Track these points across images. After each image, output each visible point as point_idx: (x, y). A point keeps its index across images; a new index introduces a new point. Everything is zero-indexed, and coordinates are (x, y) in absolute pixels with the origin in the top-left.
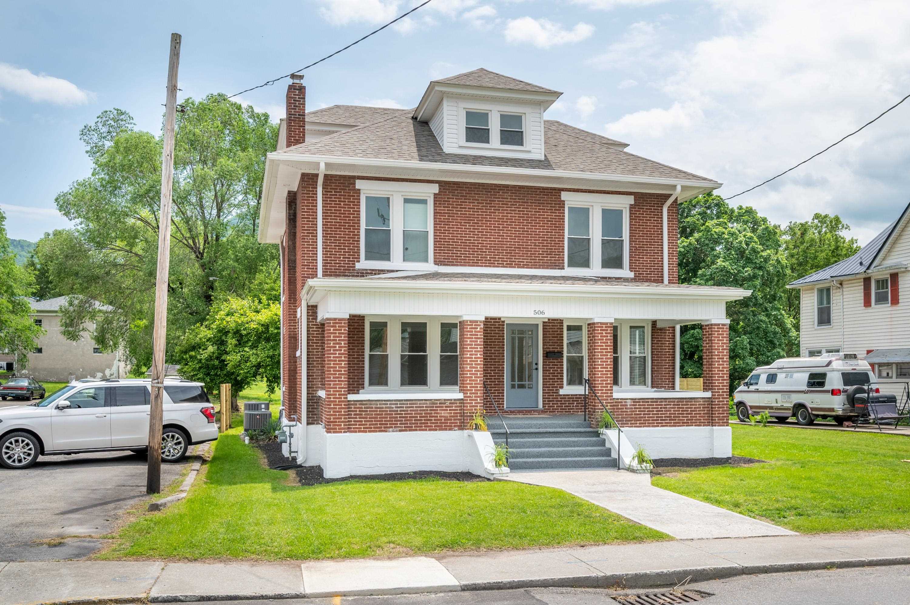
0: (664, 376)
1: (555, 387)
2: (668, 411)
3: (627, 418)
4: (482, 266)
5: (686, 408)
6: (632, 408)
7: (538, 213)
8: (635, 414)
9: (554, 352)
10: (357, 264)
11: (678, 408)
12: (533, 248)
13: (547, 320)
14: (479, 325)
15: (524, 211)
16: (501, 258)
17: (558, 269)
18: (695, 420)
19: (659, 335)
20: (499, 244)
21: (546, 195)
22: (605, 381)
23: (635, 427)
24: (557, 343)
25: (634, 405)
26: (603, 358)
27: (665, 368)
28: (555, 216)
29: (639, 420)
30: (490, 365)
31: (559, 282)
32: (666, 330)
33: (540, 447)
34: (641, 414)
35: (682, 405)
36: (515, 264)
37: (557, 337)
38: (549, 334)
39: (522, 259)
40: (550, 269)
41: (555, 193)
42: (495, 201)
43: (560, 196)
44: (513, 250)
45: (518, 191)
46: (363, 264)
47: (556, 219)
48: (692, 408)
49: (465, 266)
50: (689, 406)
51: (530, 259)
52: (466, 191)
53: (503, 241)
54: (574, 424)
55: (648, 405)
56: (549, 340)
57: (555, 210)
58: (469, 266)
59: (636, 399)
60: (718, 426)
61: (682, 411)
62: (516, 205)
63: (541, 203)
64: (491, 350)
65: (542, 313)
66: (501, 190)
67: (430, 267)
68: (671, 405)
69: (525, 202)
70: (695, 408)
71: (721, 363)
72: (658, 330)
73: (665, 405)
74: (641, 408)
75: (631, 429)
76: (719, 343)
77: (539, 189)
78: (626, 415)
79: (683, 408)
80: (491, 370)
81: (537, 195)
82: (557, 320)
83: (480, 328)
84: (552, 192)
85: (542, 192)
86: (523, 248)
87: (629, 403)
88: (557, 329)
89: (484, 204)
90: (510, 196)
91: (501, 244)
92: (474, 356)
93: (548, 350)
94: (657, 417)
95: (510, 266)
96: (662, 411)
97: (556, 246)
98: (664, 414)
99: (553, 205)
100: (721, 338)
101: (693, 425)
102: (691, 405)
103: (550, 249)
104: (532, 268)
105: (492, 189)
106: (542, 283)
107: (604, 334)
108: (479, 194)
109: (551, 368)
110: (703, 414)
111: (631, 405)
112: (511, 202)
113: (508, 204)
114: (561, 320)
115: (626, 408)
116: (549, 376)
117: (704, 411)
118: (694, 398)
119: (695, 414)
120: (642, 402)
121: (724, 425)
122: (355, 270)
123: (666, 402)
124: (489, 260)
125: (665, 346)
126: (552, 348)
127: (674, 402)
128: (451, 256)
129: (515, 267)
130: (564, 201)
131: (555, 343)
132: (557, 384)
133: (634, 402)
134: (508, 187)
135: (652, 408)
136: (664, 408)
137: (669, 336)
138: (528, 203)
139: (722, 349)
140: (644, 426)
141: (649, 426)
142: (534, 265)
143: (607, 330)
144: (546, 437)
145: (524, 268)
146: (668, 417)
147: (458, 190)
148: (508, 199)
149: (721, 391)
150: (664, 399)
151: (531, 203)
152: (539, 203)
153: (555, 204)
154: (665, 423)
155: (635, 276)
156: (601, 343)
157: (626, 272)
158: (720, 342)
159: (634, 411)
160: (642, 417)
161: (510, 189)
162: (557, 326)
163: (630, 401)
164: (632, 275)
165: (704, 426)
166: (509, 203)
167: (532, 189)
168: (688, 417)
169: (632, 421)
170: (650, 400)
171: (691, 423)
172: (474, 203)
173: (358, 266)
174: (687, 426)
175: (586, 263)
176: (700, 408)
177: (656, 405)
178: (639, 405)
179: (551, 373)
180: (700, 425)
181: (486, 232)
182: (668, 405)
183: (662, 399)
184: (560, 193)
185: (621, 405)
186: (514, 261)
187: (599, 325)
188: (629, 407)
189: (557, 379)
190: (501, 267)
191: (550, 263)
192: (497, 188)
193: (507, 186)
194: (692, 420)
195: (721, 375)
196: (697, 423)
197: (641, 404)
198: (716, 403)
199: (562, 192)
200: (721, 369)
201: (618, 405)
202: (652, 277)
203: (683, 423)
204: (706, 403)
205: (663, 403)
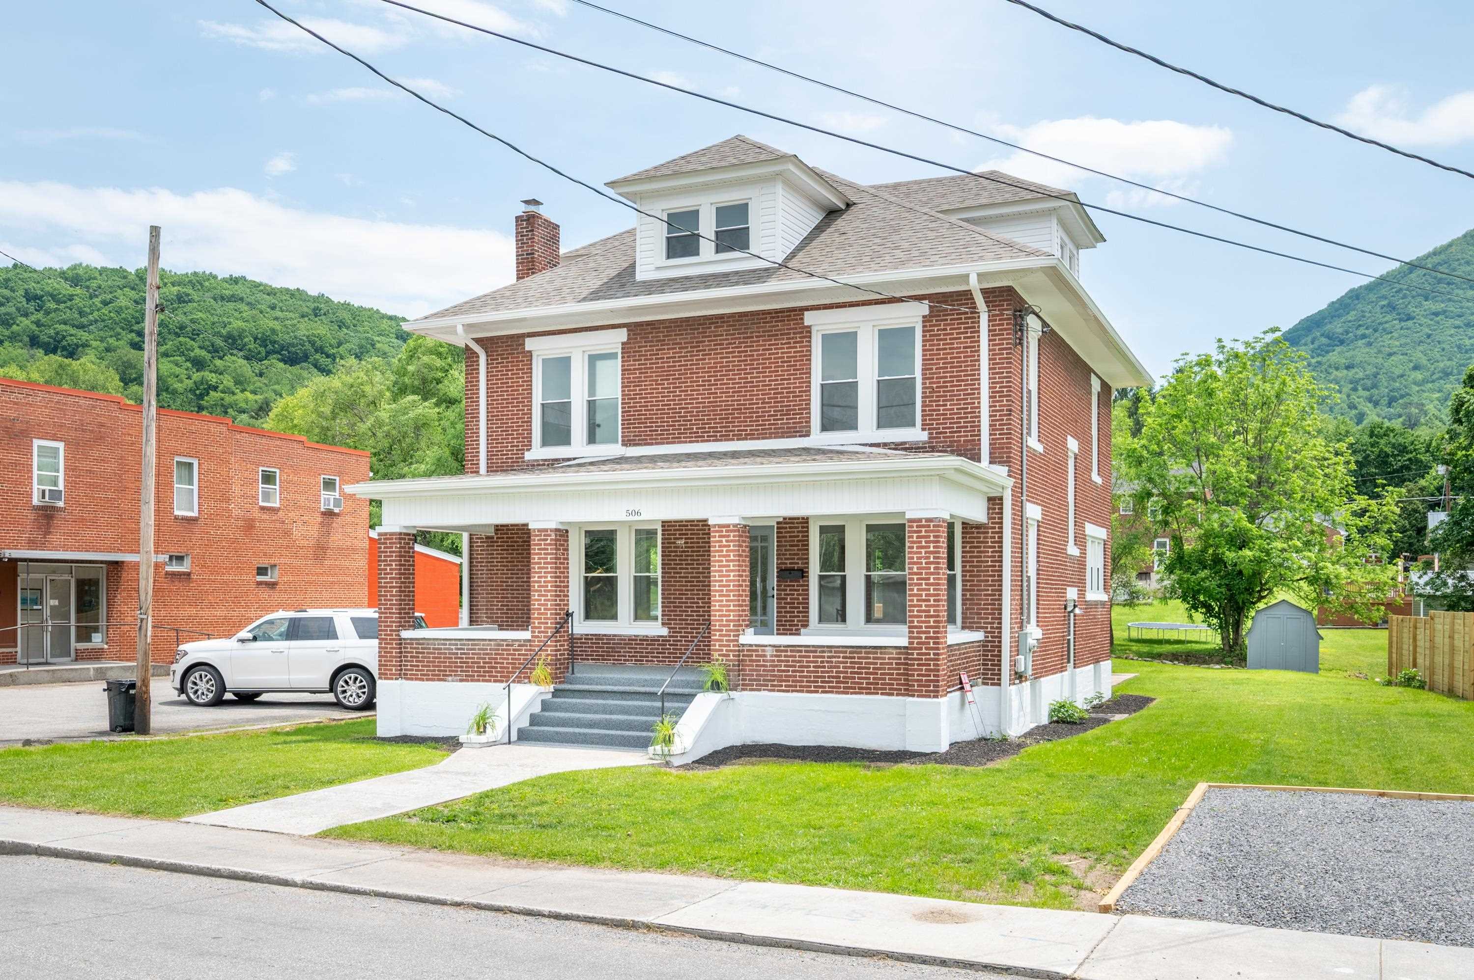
0: (983, 609)
1: (795, 625)
2: (835, 667)
3: (765, 675)
4: (686, 442)
5: (866, 663)
6: (774, 661)
7: (767, 352)
8: (778, 671)
9: (793, 570)
10: (526, 453)
11: (851, 663)
12: (759, 408)
13: (781, 520)
15: (747, 351)
16: (713, 428)
17: (800, 436)
18: (882, 684)
19: (974, 538)
20: (709, 407)
21: (781, 321)
22: (726, 616)
23: (779, 691)
24: (798, 554)
25: (776, 656)
26: (722, 581)
27: (985, 595)
28: (795, 352)
29: (785, 681)
30: (697, 590)
32: (988, 528)
34: (788, 671)
35: (859, 658)
36: (733, 435)
37: (798, 546)
38: (785, 541)
39: (745, 426)
40: (787, 437)
41: (794, 315)
42: (704, 342)
43: (802, 319)
44: (731, 414)
45: (738, 321)
46: (537, 452)
47: (796, 357)
48: (876, 664)
49: (663, 443)
50: (871, 661)
51: (757, 425)
52: (663, 332)
53: (716, 402)
55: (800, 657)
56: (786, 550)
57: (794, 343)
58: (668, 443)
59: (780, 646)
60: (918, 696)
61: (858, 668)
62: (735, 343)
63: (773, 335)
65: (638, 513)
66: (712, 323)
67: (616, 450)
68: (839, 657)
69: (748, 338)
70: (881, 664)
71: (924, 586)
72: (972, 528)
73: (829, 657)
74: (788, 661)
75: (772, 693)
76: (921, 553)
77: (769, 313)
78: (764, 671)
79: (861, 663)
80: (698, 599)
81: (768, 322)
82: (798, 518)
83: (551, 540)
84: (790, 316)
85: (773, 317)
86: (745, 409)
87: (769, 652)
88: (798, 532)
89: (689, 349)
90: (726, 331)
91: (713, 406)
92: (543, 580)
93: (783, 566)
94: (815, 677)
95: (726, 438)
96: (824, 667)
97: (796, 401)
98: (828, 672)
99: (792, 336)
100: (924, 544)
101: (878, 693)
102: (874, 658)
103: (786, 406)
104: (758, 439)
105: (700, 324)
107: (725, 543)
108: (682, 334)
109: (788, 595)
110: (898, 674)
111: (772, 656)
112: (728, 339)
113: (723, 344)
114: (803, 518)
115: (764, 661)
116: (786, 608)
117: (900, 669)
118: (881, 647)
119: (881, 674)
120: (791, 651)
121: (929, 697)
122: (524, 462)
123: (831, 652)
124: (695, 433)
125: (985, 557)
126: (790, 563)
127: (846, 652)
128: (643, 431)
129: (733, 440)
130: (809, 327)
131: (794, 554)
132: (798, 621)
133: (777, 651)
134: (723, 318)
135: (807, 662)
136: (828, 662)
137: (994, 537)
138: (752, 337)
139: (926, 563)
140: (793, 691)
141: (802, 691)
142: (762, 434)
143: (729, 536)
145: (746, 439)
146: (833, 677)
147: (652, 333)
148: (722, 335)
149: (923, 636)
150: (828, 647)
151: (757, 337)
152: (769, 336)
153: (794, 333)
154: (829, 687)
155: (930, 438)
156: (719, 556)
157: (916, 434)
158: (923, 551)
159: (776, 666)
160: (790, 676)
161: (726, 319)
162: (798, 527)
163: (770, 648)
164: (924, 436)
165: (898, 695)
166: (725, 342)
167: (759, 314)
168: (869, 678)
169: (774, 681)
170: (803, 649)
171: (874, 689)
172: (675, 348)
173: (528, 456)
174: (867, 694)
175: (851, 424)
176: (892, 664)
177: (814, 657)
178: (785, 656)
179: (788, 603)
180: (892, 694)
181: (691, 391)
182: (835, 657)
183: (823, 647)
184: (803, 315)
185: (756, 656)
186: (731, 431)
187: (717, 529)
188: (768, 658)
189: (798, 612)
190: (714, 441)
191: (788, 428)
192: (708, 322)
193: (721, 317)
194: (878, 684)
195: (924, 608)
196: (885, 689)
197: (789, 654)
198: (915, 656)
199: (806, 313)
200: (924, 597)
201: (752, 656)
202: (961, 436)
203: (859, 688)
204: (903, 656)
205: (826, 654)
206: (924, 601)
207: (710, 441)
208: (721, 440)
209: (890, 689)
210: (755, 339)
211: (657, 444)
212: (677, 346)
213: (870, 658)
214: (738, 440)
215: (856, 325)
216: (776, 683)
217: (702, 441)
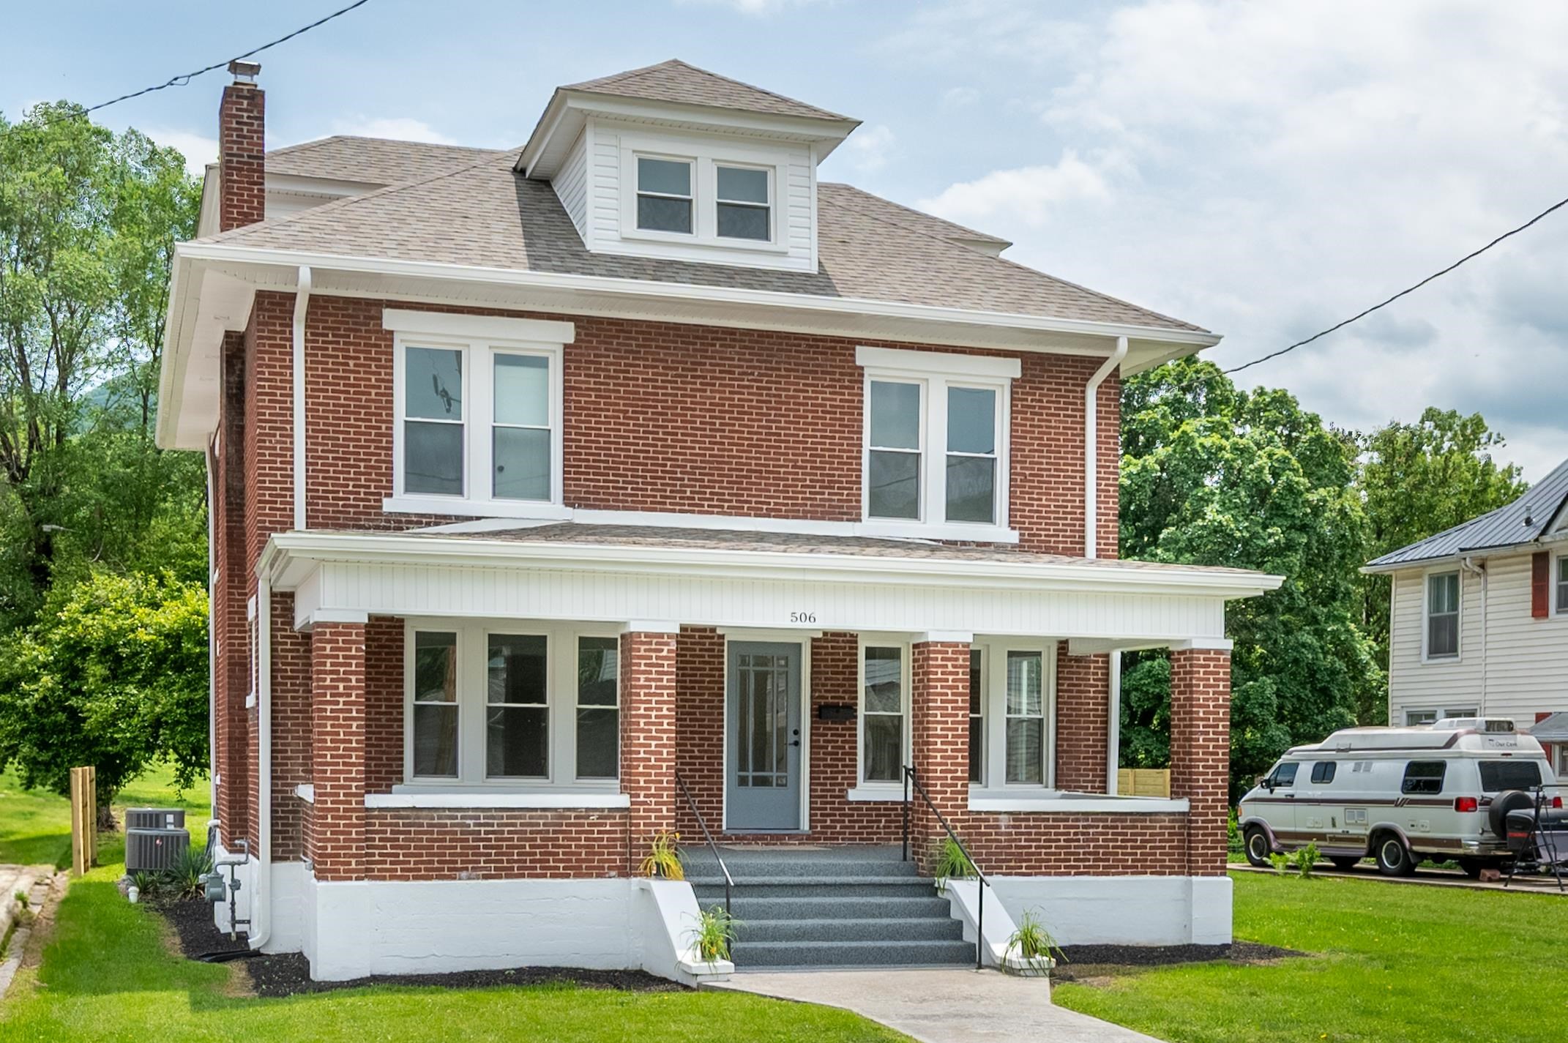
0: (1083, 764)
1: (839, 784)
2: (1093, 840)
3: (999, 854)
4: (673, 511)
5: (1132, 834)
6: (1010, 834)
7: (802, 395)
8: (1017, 847)
9: (836, 706)
10: (385, 500)
11: (1113, 834)
13: (820, 635)
14: (667, 644)
15: (770, 389)
16: (717, 494)
17: (848, 520)
18: (1151, 861)
19: (1073, 673)
20: (712, 462)
21: (822, 353)
22: (950, 771)
23: (1017, 874)
24: (844, 686)
25: (1014, 827)
26: (946, 723)
27: (1085, 746)
28: (841, 401)
29: (1025, 861)
30: (691, 732)
31: (849, 550)
32: (1090, 662)
33: (802, 917)
34: (1030, 847)
35: (1123, 828)
36: (749, 508)
37: (844, 673)
38: (824, 666)
39: (766, 497)
40: (829, 519)
41: (842, 348)
42: (705, 364)
43: (853, 355)
44: (745, 477)
45: (757, 342)
46: (400, 501)
47: (843, 407)
48: (1145, 834)
49: (636, 509)
50: (1139, 831)
51: (784, 498)
52: (637, 339)
53: (723, 456)
54: (880, 866)
55: (1046, 827)
56: (826, 679)
57: (841, 387)
58: (643, 509)
59: (1019, 813)
60: (1203, 874)
61: (1122, 841)
62: (752, 374)
63: (811, 372)
64: (694, 701)
65: (810, 618)
66: (718, 339)
67: (554, 510)
68: (1098, 827)
69: (772, 369)
70: (1151, 835)
71: (1211, 736)
72: (1071, 660)
73: (1084, 827)
74: (1030, 834)
75: (1009, 878)
76: (1208, 693)
77: (804, 339)
78: (997, 848)
79: (1126, 834)
80: (692, 745)
81: (801, 352)
82: (845, 635)
83: (669, 651)
84: (835, 348)
85: (811, 346)
86: (767, 472)
87: (1004, 821)
88: (844, 654)
89: (680, 371)
90: (738, 353)
91: (718, 462)
92: (654, 713)
93: (823, 702)
94: (1065, 854)
95: (738, 511)
96: (1078, 840)
97: (842, 470)
98: (1083, 847)
99: (837, 377)
100: (1212, 682)
101: (1146, 873)
102: (1142, 828)
103: (828, 475)
104: (787, 517)
105: (697, 337)
106: (811, 551)
107: (950, 669)
108: (669, 348)
109: (829, 741)
110: (1170, 847)
111: (1007, 827)
112: (741, 367)
113: (733, 373)
114: (852, 635)
115: (997, 834)
116: (826, 760)
117: (1173, 841)
118: (1150, 813)
119: (1151, 848)
120: (1034, 820)
121: (1215, 874)
122: (381, 514)
123: (1087, 820)
124: (689, 498)
125: (1086, 698)
126: (832, 698)
127: (1106, 820)
128: (602, 487)
129: (749, 515)
130: (862, 368)
131: (839, 685)
132: (843, 779)
133: (1014, 820)
134: (735, 334)
135: (1056, 834)
136: (1083, 834)
137: (1097, 674)
138: (779, 369)
139: (1214, 707)
140: (1036, 874)
141: (1049, 874)
142: (793, 511)
143: (957, 659)
144: (817, 895)
145: (769, 516)
146: (1090, 853)
147: (618, 337)
148: (733, 359)
149: (1210, 798)
150: (1083, 813)
151: (786, 370)
152: (804, 371)
153: (841, 374)
154: (1085, 867)
155: (1021, 540)
156: (942, 687)
157: (1000, 531)
158: (1211, 690)
159: (1015, 840)
160: (1033, 854)
161: (738, 337)
162: (844, 648)
163: (1006, 817)
164: (1013, 537)
165: (1170, 874)
166: (737, 370)
167: (789, 338)
168: (1136, 854)
169: (1010, 861)
170: (1051, 817)
171: (1142, 867)
172: (657, 367)
173: (388, 505)
174: (1133, 873)
175: (910, 509)
176: (1163, 834)
177: (1065, 827)
178: (1026, 827)
179: (830, 754)
180: (1164, 873)
181: (683, 434)
182: (1092, 827)
183: (1078, 813)
184: (854, 349)
185: (986, 827)
186: (747, 502)
187: (939, 648)
188: (1003, 830)
189: (843, 766)
190: (718, 513)
191: (830, 506)
192: (710, 336)
193: (732, 331)
194: (1146, 860)
195: (1210, 763)
196: (1155, 867)
197: (1031, 823)
198: (1200, 824)
199: (858, 348)
200: (1211, 749)
201: (980, 827)
202: (1058, 542)
203: (1123, 867)
204: (1177, 825)
205: (1081, 824)
206: (1212, 754)
207: (712, 513)
208: (730, 514)
209: (1161, 867)
210: (783, 373)
211: (625, 508)
212: (661, 365)
213: (1137, 827)
214: (756, 516)
215: (926, 376)
216: (1013, 864)
217: (700, 512)
